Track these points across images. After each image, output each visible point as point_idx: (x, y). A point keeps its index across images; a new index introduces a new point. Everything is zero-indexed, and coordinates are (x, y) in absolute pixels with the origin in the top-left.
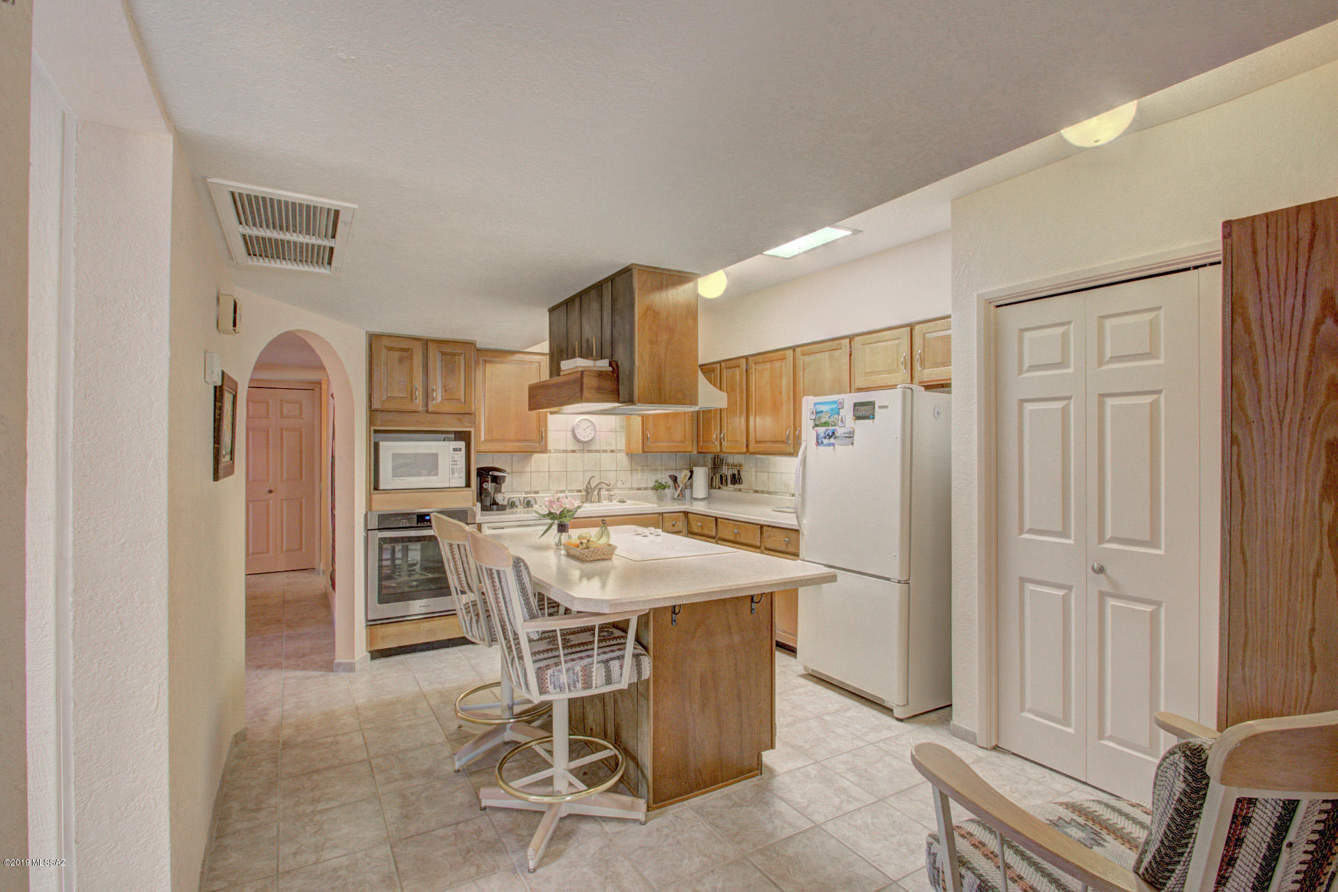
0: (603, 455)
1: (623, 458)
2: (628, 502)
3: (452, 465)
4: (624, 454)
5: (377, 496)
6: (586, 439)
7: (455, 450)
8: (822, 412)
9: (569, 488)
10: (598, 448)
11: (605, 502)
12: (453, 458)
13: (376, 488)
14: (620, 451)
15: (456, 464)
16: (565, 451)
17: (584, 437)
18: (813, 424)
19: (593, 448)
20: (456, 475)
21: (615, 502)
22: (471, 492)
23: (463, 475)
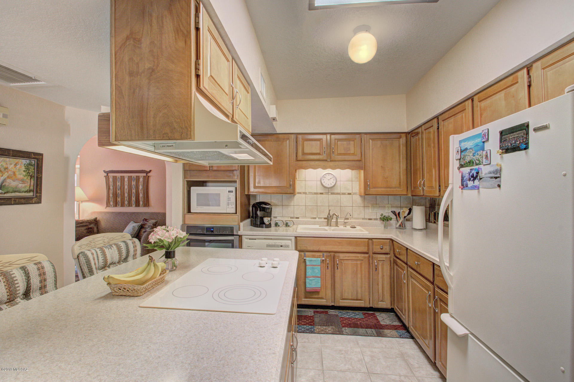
0: (342, 196)
1: (357, 199)
2: (358, 228)
3: (228, 200)
4: (358, 196)
5: (188, 216)
6: (330, 186)
7: (229, 192)
8: (466, 149)
9: (318, 217)
10: (339, 192)
11: (341, 227)
12: (228, 196)
13: (189, 211)
14: (355, 194)
15: (230, 200)
16: (316, 194)
17: (328, 185)
18: (458, 165)
19: (336, 191)
20: (230, 206)
21: (348, 227)
22: (237, 216)
23: (234, 206)
